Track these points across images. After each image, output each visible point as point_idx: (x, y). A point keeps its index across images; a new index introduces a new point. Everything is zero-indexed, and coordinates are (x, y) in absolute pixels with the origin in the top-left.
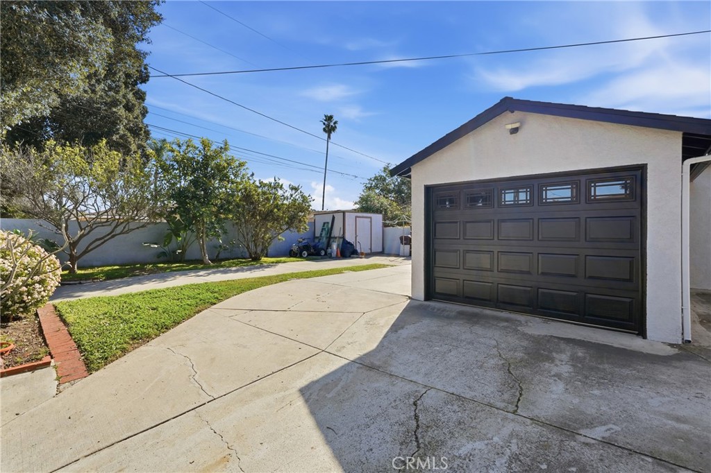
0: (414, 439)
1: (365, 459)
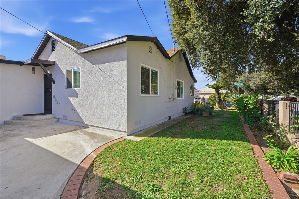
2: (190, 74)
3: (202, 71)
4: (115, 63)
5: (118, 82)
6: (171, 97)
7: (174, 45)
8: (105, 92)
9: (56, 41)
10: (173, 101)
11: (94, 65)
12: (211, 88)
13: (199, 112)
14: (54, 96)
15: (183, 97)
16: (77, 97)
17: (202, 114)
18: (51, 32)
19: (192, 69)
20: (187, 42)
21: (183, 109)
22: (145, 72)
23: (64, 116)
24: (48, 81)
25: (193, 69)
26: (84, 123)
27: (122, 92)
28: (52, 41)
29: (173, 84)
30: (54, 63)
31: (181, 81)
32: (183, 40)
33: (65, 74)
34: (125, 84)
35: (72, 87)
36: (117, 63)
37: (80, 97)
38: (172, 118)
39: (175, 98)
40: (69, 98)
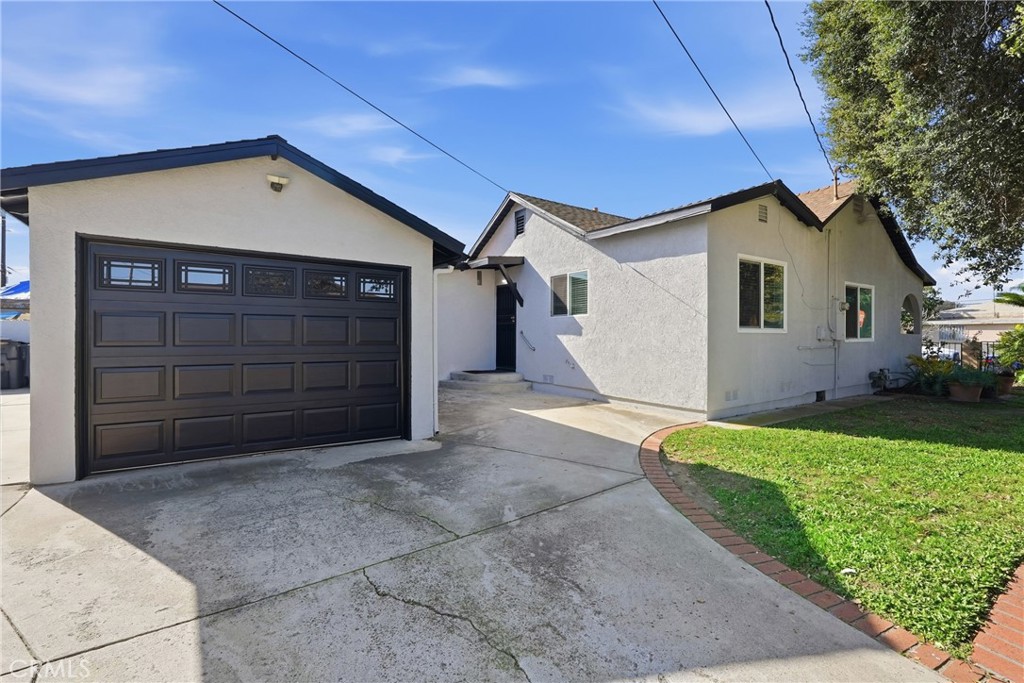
0: (449, 618)
1: (456, 676)
2: (902, 258)
3: (935, 258)
4: (677, 258)
5: (686, 301)
6: (824, 334)
7: (837, 179)
8: (652, 324)
9: (527, 213)
10: (830, 347)
11: (623, 265)
12: (1009, 302)
13: (937, 387)
14: (522, 333)
15: (870, 336)
16: (580, 334)
17: (946, 393)
18: (519, 195)
19: (909, 242)
20: (880, 171)
21: (871, 375)
22: (749, 271)
23: (545, 377)
24: (508, 301)
25: (912, 241)
26: (597, 393)
27: (695, 323)
28: (516, 213)
29: (830, 298)
30: (522, 261)
31: (860, 286)
32: (868, 167)
33: (549, 284)
34: (703, 305)
35: (566, 313)
36: (682, 259)
37: (587, 334)
38: (828, 397)
39: (838, 339)
40: (559, 337)
